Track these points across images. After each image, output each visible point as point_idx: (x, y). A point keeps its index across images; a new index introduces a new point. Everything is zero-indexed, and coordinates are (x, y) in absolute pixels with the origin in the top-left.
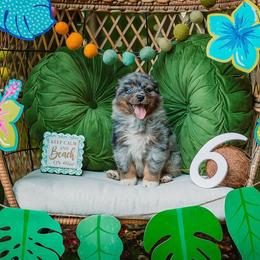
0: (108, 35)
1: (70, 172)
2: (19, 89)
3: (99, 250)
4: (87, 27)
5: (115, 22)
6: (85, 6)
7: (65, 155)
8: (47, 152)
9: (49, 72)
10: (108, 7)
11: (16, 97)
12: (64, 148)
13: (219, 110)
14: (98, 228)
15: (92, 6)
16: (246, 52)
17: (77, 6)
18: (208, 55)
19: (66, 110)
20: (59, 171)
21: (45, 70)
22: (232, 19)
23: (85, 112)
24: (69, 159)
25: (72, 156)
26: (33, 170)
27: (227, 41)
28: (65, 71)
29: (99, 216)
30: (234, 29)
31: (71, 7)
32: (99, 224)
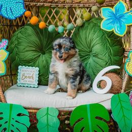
0: (50, 18)
1: (32, 86)
2: (7, 44)
3: (48, 125)
4: (40, 14)
5: (54, 11)
6: (39, 3)
7: (29, 77)
8: (20, 76)
9: (22, 36)
10: (50, 4)
11: (5, 48)
12: (28, 74)
13: (107, 55)
14: (47, 114)
15: (42, 4)
16: (121, 26)
17: (35, 3)
18: (102, 28)
19: (30, 55)
20: (26, 85)
21: (20, 35)
22: (113, 10)
23: (39, 56)
24: (31, 80)
25: (33, 78)
26: (13, 85)
27: (111, 20)
28: (29, 35)
29: (48, 108)
30: (114, 15)
31: (32, 4)
32: (48, 112)
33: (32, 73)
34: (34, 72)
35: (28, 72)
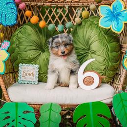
0: (50, 17)
1: (32, 83)
4: (40, 13)
5: (54, 11)
6: (39, 3)
7: (30, 75)
8: (21, 74)
10: (50, 4)
12: (29, 71)
13: (105, 51)
15: (43, 3)
16: (118, 23)
17: (35, 3)
18: (100, 25)
19: (31, 54)
20: (27, 82)
21: (20, 35)
22: (111, 8)
24: (32, 77)
25: (33, 75)
26: (15, 82)
27: (109, 18)
28: (29, 35)
29: (52, 104)
30: (112, 13)
31: (33, 4)
32: (51, 107)
33: (32, 71)
34: (34, 69)
35: (28, 70)
